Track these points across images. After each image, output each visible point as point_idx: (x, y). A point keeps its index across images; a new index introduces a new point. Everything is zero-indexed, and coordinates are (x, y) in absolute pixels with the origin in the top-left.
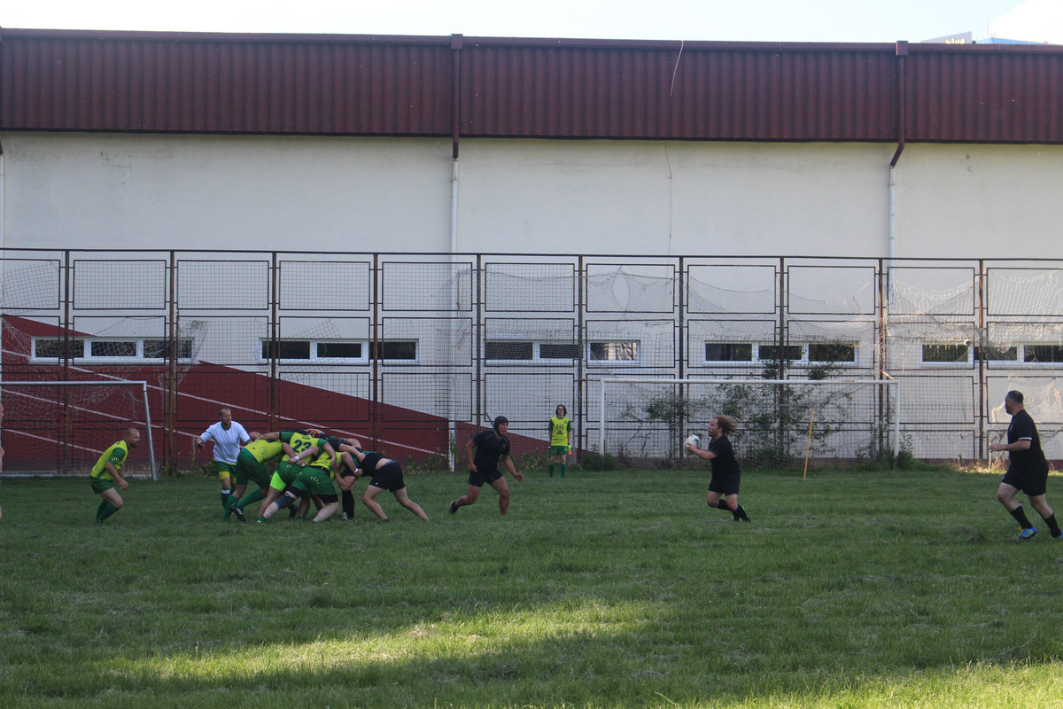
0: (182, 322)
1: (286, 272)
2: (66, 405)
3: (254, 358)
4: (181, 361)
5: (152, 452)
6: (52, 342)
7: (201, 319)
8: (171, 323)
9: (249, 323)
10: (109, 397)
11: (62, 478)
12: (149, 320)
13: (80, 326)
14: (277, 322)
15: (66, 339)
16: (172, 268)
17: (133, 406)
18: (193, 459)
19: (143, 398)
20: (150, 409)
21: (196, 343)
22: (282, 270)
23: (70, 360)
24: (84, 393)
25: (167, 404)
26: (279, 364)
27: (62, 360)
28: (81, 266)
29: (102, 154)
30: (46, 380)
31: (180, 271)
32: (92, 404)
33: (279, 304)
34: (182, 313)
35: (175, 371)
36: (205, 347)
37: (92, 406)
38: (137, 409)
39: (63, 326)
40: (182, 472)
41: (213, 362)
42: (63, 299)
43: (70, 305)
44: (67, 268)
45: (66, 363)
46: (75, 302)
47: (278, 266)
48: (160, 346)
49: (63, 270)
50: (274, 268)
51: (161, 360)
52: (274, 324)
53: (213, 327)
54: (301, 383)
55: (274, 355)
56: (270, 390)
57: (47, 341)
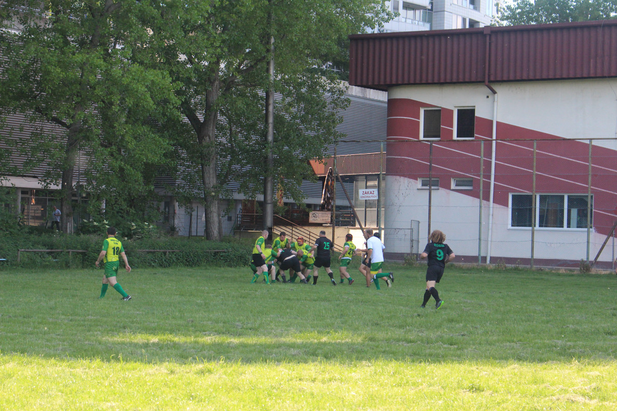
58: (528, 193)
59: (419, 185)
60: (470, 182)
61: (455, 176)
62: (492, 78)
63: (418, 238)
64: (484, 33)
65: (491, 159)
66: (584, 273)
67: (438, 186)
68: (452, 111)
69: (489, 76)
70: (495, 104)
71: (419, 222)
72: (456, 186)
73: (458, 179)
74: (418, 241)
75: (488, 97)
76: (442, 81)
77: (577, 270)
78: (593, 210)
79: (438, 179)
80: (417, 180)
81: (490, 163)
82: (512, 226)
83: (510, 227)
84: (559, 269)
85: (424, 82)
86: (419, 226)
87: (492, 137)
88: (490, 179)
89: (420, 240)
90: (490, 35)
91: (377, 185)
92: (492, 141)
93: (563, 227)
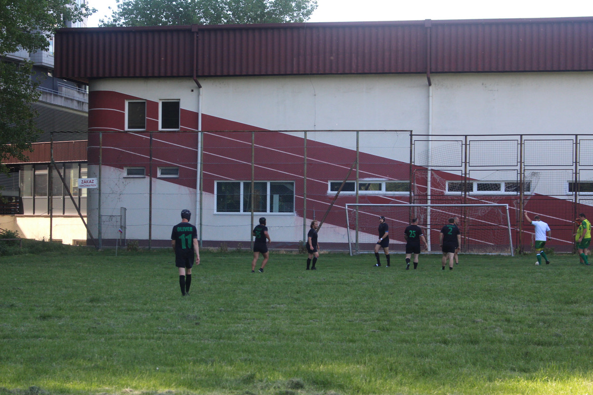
0: (527, 173)
1: (583, 145)
2: (465, 216)
3: (565, 192)
4: (526, 193)
5: (511, 241)
6: (458, 183)
7: (536, 171)
8: (521, 174)
9: (562, 173)
10: (488, 213)
11: (463, 255)
12: (508, 172)
13: (473, 175)
14: (578, 172)
15: (465, 181)
16: (521, 144)
17: (501, 218)
18: (532, 245)
19: (506, 213)
20: (510, 219)
21: (532, 183)
22: (581, 144)
23: (467, 193)
24: (475, 210)
25: (518, 216)
26: (579, 195)
27: (463, 193)
28: (473, 144)
29: (483, 84)
30: (455, 204)
31: (525, 146)
32: (479, 216)
33: (579, 162)
34: (526, 168)
35: (522, 198)
36: (539, 186)
37: (479, 217)
38: (503, 219)
39: (463, 175)
40: (527, 252)
41: (543, 194)
42: (464, 161)
43: (468, 164)
44: (466, 145)
45: (465, 194)
46: (470, 162)
47: (578, 142)
48: (514, 185)
49: (464, 146)
50: (576, 143)
51: (515, 193)
52: (576, 173)
53: (543, 176)
54: (591, 205)
55: (576, 189)
56: (574, 209)
57: (455, 183)
58: (233, 180)
59: (125, 175)
60: (175, 171)
61: (160, 165)
62: (200, 74)
63: (125, 225)
64: (193, 31)
65: (197, 149)
66: (304, 253)
67: (143, 174)
68: (157, 104)
69: (197, 70)
70: (201, 97)
71: (125, 209)
72: (162, 174)
73: (164, 168)
74: (125, 228)
75: (192, 91)
76: (150, 75)
77: (295, 251)
78: (295, 196)
79: (142, 168)
80: (123, 169)
81: (197, 152)
82: (217, 211)
83: (215, 212)
84: (279, 251)
85: (131, 75)
86: (125, 213)
87: (197, 129)
88: (196, 168)
89: (127, 227)
90: (197, 33)
91: (48, 174)
92: (198, 132)
93: (266, 211)
